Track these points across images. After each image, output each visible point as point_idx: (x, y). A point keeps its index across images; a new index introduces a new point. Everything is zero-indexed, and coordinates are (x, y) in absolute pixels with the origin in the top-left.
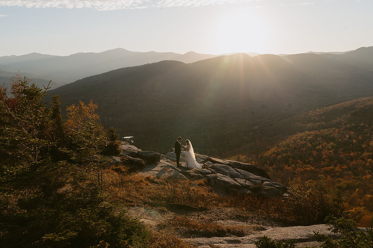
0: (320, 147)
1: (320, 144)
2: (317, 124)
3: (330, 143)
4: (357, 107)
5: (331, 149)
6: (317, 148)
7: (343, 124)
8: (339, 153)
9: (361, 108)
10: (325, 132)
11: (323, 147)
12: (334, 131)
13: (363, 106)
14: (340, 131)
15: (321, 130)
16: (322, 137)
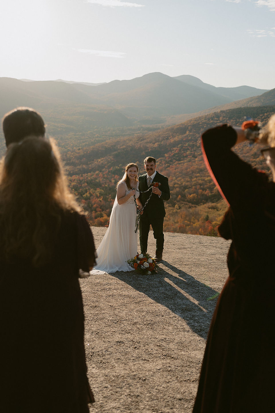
0: (88, 194)
1: (86, 191)
2: (78, 167)
3: (97, 189)
4: (119, 147)
5: (100, 196)
6: (85, 195)
7: (106, 167)
8: (109, 200)
9: (124, 149)
10: (89, 176)
11: (91, 195)
12: (98, 175)
13: (124, 147)
14: (104, 175)
15: (83, 175)
16: (87, 183)
